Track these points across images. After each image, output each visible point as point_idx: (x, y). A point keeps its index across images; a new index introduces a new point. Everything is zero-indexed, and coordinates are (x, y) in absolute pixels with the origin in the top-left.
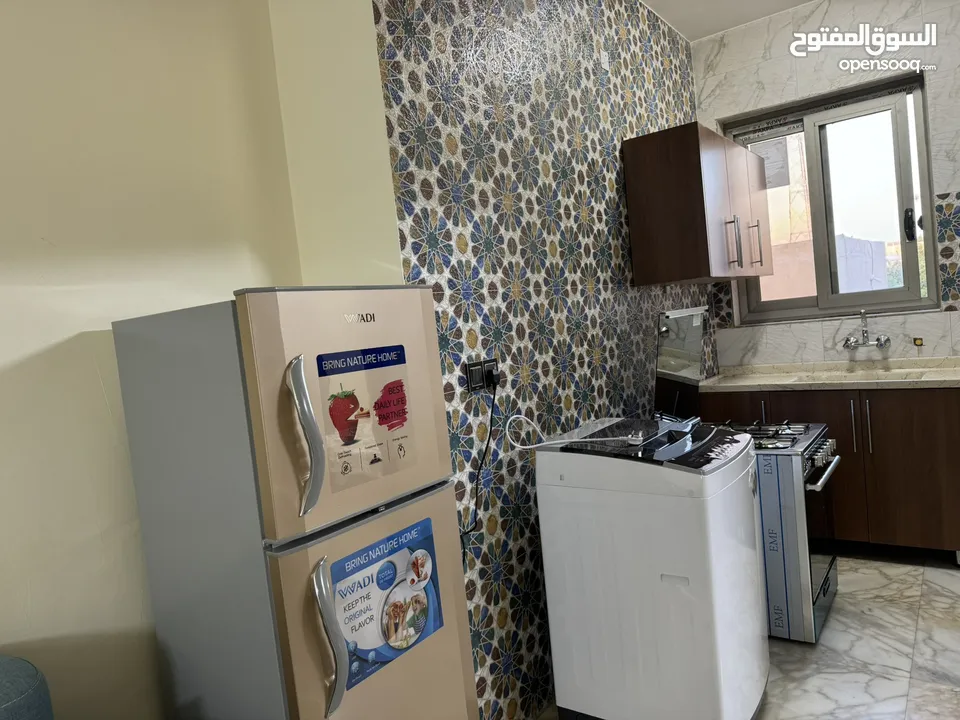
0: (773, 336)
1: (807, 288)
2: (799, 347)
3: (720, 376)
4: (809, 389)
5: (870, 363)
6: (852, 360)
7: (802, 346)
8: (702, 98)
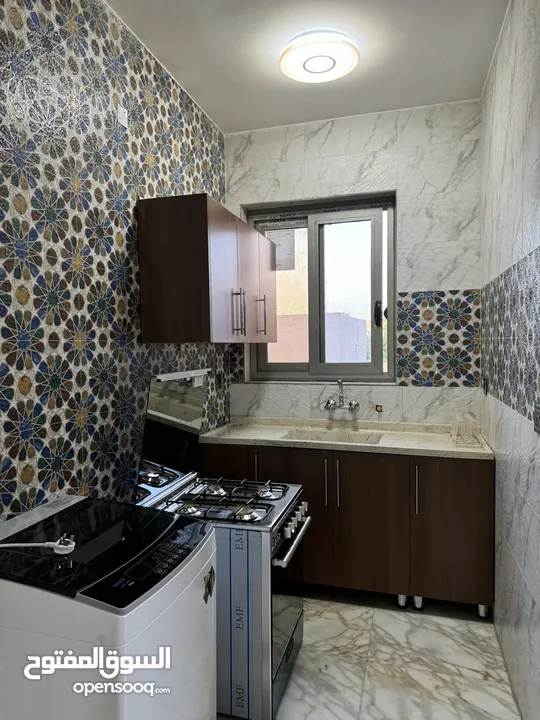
0: (274, 393)
1: (302, 356)
2: (292, 405)
3: (231, 424)
4: (293, 446)
5: (344, 422)
6: (331, 419)
7: (295, 404)
8: (231, 184)
